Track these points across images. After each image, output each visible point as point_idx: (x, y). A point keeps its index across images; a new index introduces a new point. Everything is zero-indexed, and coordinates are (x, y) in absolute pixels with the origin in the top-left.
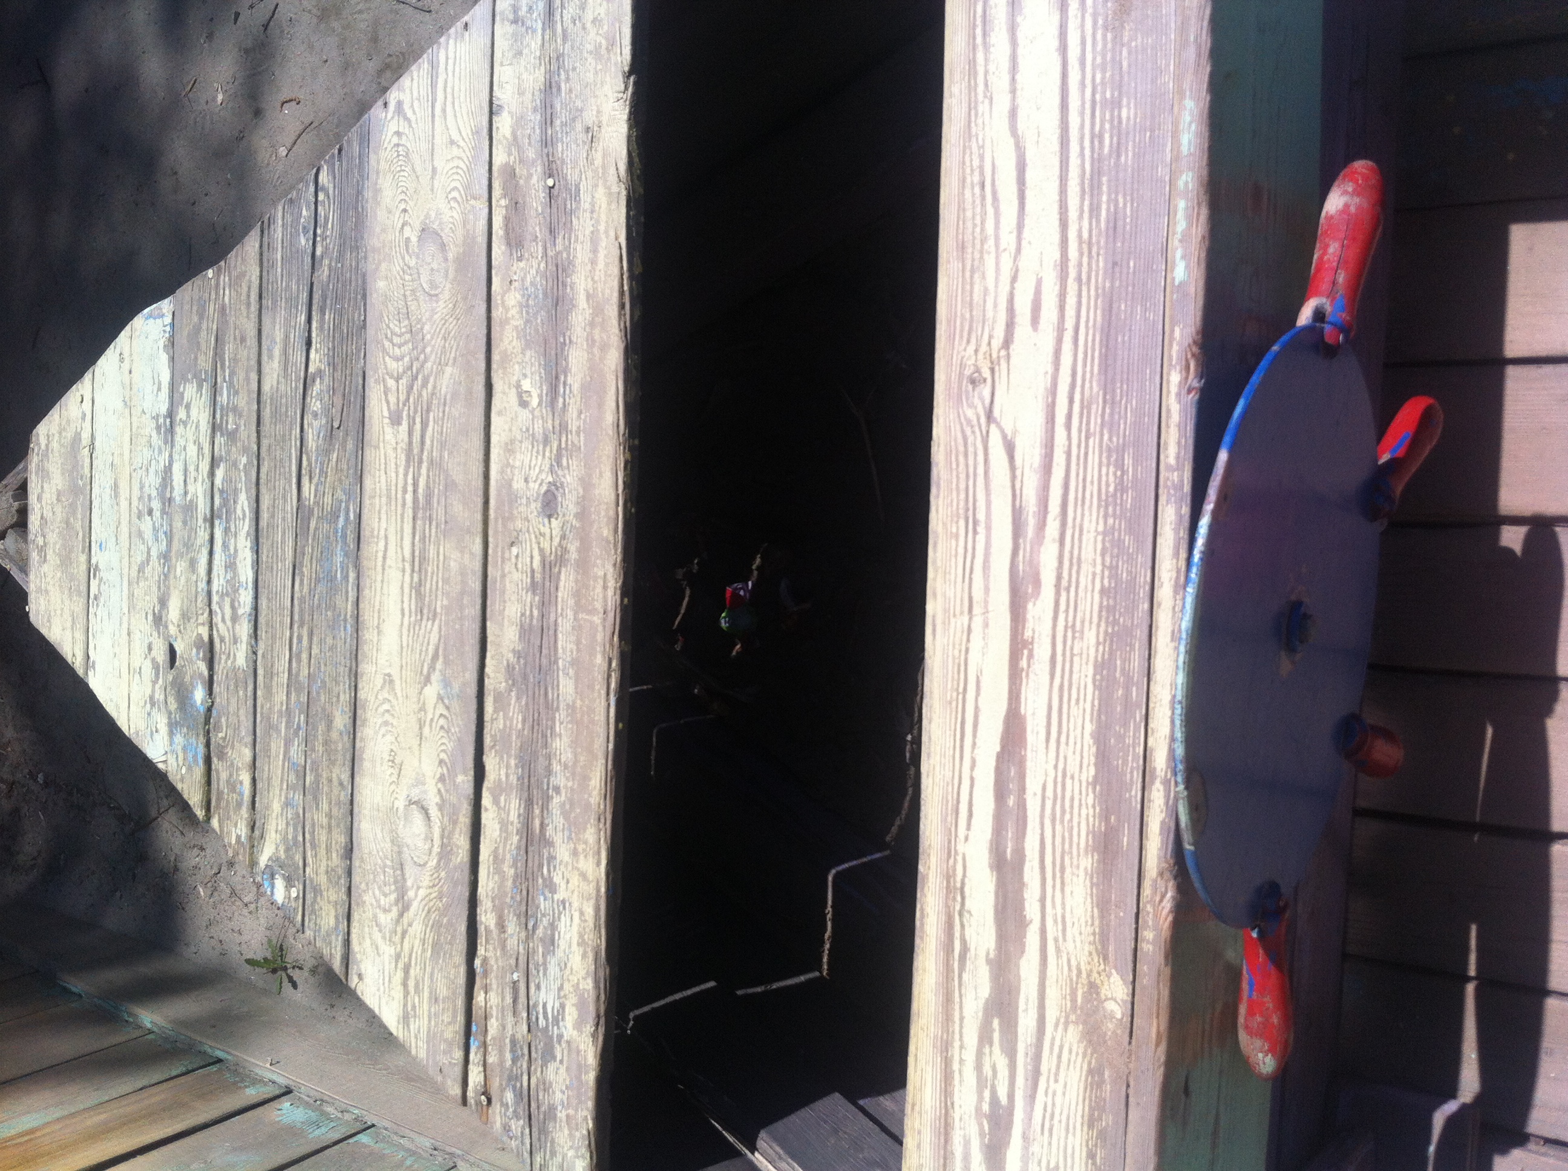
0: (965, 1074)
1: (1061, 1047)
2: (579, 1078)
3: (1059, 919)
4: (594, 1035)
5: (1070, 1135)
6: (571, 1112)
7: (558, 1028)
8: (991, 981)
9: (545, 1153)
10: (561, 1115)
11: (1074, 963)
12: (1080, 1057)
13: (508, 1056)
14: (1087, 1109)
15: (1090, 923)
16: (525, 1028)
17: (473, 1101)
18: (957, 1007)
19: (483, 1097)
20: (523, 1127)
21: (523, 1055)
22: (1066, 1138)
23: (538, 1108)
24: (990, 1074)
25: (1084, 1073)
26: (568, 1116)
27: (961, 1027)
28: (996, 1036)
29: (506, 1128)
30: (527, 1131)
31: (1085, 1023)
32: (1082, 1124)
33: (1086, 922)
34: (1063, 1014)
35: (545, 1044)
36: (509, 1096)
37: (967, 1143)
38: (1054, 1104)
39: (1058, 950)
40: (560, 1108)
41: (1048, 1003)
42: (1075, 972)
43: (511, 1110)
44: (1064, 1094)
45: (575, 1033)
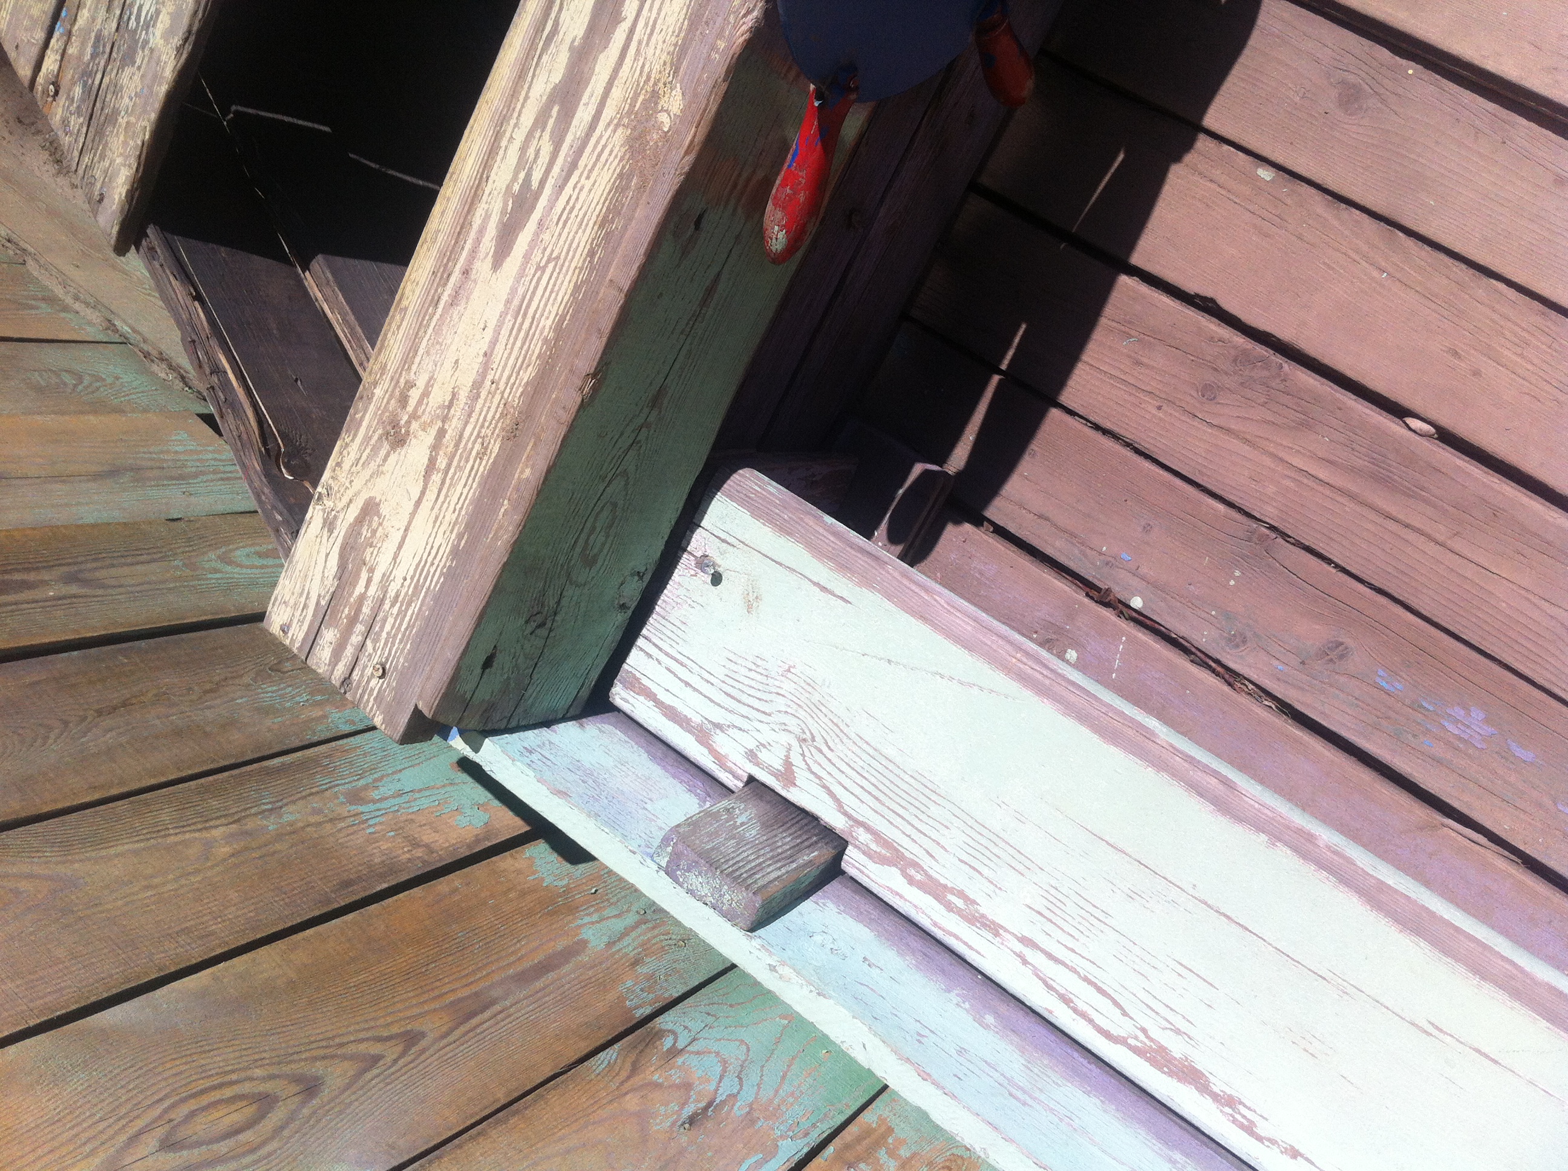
0: (509, 152)
1: (604, 147)
2: (150, 88)
3: (651, 23)
4: (179, 50)
5: (581, 231)
6: (133, 119)
7: (147, 33)
8: (566, 68)
9: (95, 155)
10: (122, 121)
11: (646, 69)
12: (617, 161)
13: (89, 50)
14: (604, 209)
15: (676, 34)
16: (114, 25)
17: (40, 88)
18: (526, 86)
19: (51, 87)
20: (82, 125)
21: (104, 52)
22: (576, 233)
23: (102, 109)
24: (532, 157)
25: (615, 175)
26: (128, 123)
27: (523, 106)
28: (551, 122)
29: (65, 122)
30: (84, 129)
31: (634, 129)
32: (595, 222)
33: (674, 32)
34: (618, 116)
35: (129, 47)
36: (78, 91)
37: (487, 217)
38: (577, 198)
39: (638, 50)
40: (123, 113)
41: (609, 102)
42: (644, 78)
43: (75, 105)
44: (590, 190)
45: (162, 42)
